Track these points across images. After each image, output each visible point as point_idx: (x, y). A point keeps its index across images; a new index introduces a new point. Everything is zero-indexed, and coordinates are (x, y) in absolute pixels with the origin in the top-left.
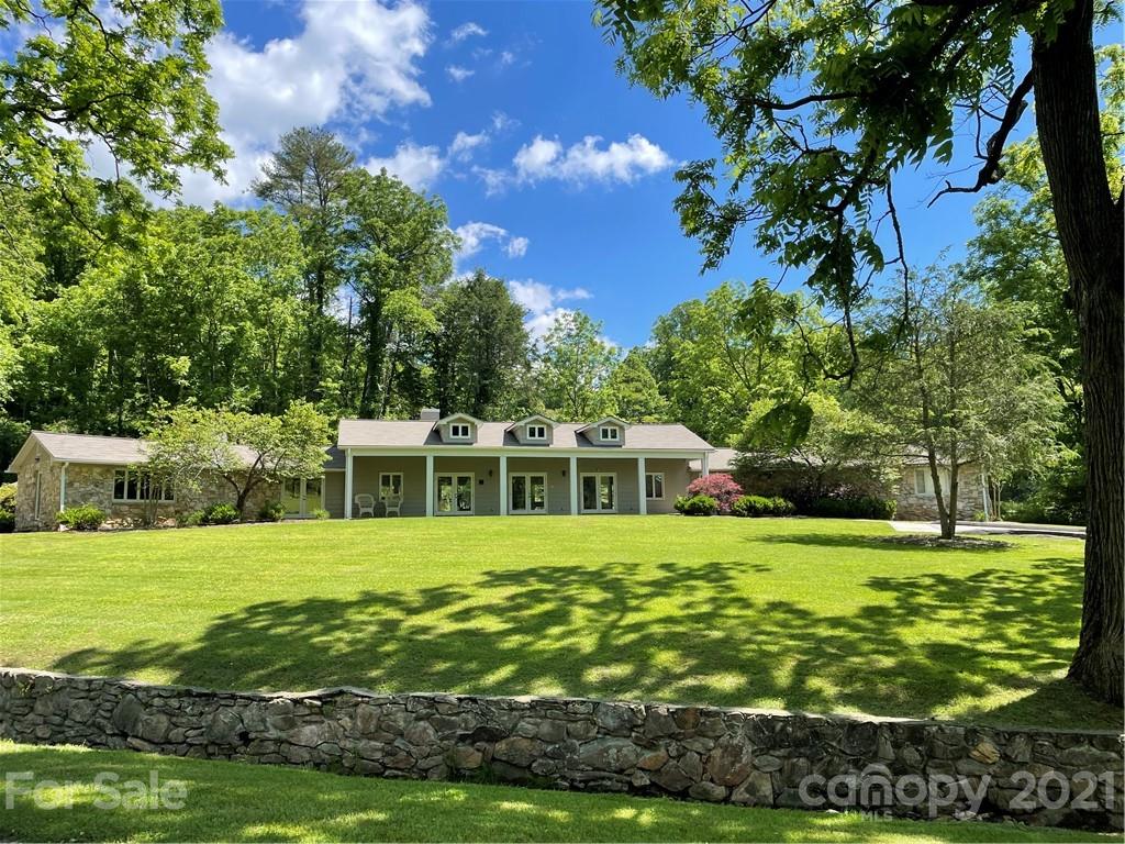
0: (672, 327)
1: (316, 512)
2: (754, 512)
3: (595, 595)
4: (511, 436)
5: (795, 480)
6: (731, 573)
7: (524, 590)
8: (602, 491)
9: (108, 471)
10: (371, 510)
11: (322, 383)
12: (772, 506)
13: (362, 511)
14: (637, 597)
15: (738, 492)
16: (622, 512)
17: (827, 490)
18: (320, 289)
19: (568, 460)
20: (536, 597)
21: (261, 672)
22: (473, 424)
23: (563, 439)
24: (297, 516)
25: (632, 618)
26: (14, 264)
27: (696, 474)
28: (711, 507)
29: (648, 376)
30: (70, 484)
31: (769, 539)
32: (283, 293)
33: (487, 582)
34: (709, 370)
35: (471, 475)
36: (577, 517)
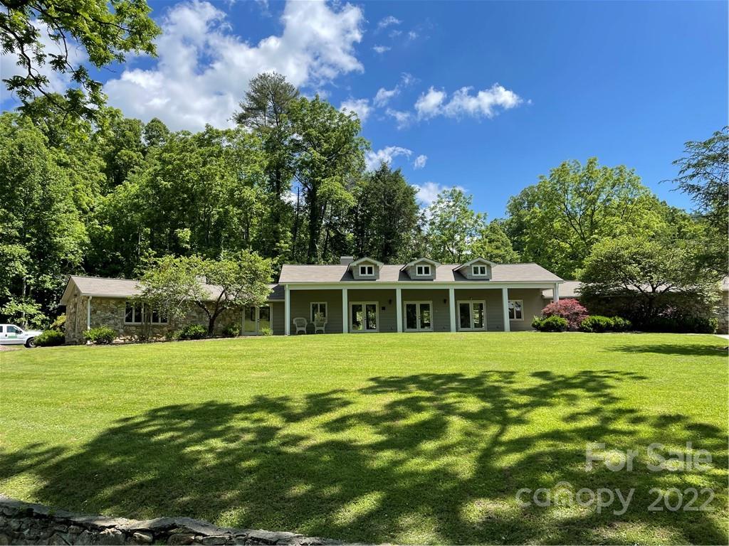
0: (521, 204)
1: (263, 330)
2: (598, 328)
3: (473, 404)
4: (404, 274)
5: (629, 304)
6: (610, 382)
7: (403, 397)
8: (474, 316)
9: (121, 302)
10: (304, 329)
11: (278, 244)
12: (613, 323)
13: (298, 329)
14: (517, 406)
15: (584, 313)
16: (490, 329)
17: (657, 311)
18: (278, 183)
19: (448, 291)
20: (414, 405)
21: (119, 487)
22: (375, 265)
23: (444, 275)
24: (252, 333)
25: (514, 432)
26: (86, 174)
27: (548, 300)
28: (563, 325)
29: (505, 238)
30: (93, 312)
31: (628, 349)
32: (250, 183)
33: (371, 388)
34: (553, 227)
35: (376, 303)
36: (455, 333)
